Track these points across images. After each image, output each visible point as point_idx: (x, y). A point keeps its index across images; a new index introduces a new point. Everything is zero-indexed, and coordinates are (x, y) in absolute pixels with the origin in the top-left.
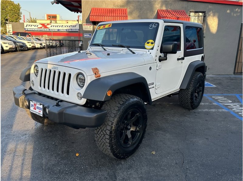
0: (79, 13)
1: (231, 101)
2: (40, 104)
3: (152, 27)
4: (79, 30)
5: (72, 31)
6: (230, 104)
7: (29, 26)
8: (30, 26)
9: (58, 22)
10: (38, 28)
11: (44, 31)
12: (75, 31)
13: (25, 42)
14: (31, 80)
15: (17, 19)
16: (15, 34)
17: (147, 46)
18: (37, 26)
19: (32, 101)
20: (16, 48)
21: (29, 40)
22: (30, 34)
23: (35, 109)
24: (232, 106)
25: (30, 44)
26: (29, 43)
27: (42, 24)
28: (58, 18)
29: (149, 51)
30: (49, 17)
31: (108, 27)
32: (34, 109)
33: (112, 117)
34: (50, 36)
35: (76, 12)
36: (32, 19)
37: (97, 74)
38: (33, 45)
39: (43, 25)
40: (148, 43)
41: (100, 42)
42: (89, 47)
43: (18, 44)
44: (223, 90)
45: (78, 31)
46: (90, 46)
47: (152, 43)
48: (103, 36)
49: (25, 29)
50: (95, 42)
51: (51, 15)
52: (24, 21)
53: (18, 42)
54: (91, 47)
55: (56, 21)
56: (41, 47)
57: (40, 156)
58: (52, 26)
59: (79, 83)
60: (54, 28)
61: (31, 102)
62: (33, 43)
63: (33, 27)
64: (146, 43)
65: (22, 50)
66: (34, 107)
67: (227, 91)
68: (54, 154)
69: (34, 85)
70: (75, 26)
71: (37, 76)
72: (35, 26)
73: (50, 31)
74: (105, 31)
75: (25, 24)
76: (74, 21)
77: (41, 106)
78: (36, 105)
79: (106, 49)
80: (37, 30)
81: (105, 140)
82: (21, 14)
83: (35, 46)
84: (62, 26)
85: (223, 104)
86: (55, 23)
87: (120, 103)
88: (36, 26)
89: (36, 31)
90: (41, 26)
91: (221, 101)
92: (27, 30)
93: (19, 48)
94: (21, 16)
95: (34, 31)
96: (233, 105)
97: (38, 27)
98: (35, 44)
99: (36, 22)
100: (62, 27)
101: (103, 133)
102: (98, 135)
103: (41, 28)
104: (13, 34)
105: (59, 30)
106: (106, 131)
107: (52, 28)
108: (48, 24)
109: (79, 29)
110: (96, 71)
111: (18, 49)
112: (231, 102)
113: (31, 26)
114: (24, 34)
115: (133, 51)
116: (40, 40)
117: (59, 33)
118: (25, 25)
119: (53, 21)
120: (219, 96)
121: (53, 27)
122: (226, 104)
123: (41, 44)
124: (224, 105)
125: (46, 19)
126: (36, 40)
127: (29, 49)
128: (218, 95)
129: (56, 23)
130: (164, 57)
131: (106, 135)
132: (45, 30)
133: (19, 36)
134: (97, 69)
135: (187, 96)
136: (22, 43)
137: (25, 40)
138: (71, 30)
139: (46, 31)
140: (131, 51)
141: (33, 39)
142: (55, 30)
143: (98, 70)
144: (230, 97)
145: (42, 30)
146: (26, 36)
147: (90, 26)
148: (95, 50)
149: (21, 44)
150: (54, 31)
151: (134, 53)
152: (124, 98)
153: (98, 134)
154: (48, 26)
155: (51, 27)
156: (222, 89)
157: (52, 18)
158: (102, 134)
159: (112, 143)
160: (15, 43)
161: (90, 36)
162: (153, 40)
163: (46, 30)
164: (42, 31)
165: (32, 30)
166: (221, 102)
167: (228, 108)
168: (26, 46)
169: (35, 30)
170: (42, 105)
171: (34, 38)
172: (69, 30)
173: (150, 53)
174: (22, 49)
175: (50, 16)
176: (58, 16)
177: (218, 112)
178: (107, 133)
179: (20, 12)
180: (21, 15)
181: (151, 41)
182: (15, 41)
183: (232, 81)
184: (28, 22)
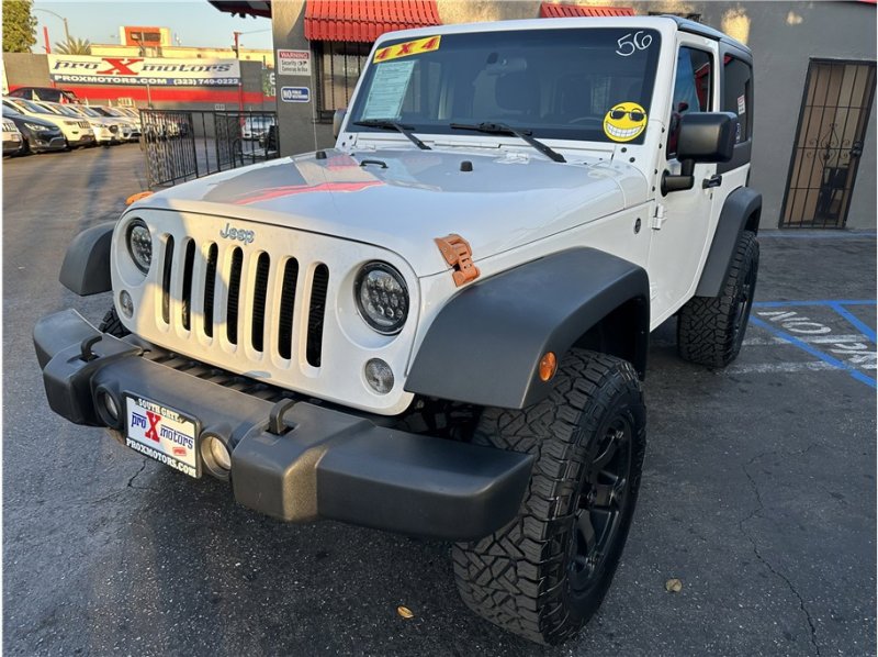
0: (247, 15)
1: (826, 325)
2: (181, 416)
3: (627, 49)
4: (240, 80)
5: (216, 85)
6: (831, 341)
7: (67, 65)
8: (71, 65)
9: (165, 53)
10: (98, 72)
11: (121, 84)
12: (225, 86)
13: (58, 121)
14: (116, 290)
15: (21, 41)
16: (16, 93)
17: (611, 126)
18: (95, 67)
19: (136, 399)
20: (26, 142)
21: (70, 115)
22: (70, 95)
23: (156, 438)
24: (840, 345)
25: (76, 128)
26: (69, 123)
27: (111, 61)
28: (165, 41)
29: (624, 150)
30: (135, 36)
31: (425, 50)
32: (148, 435)
33: (546, 476)
34: (143, 101)
35: (238, 15)
36: (73, 42)
37: (462, 265)
38: (85, 132)
39: (115, 62)
40: (618, 115)
41: (391, 113)
42: (343, 136)
43: (32, 128)
44: (779, 286)
45: (237, 85)
46: (348, 130)
47: (636, 117)
48: (402, 90)
49: (52, 76)
50: (371, 114)
51: (141, 29)
52: (48, 50)
53: (31, 123)
54: (354, 134)
55: (160, 48)
56: (113, 138)
57: (189, 645)
58: (149, 68)
59: (370, 308)
60: (155, 74)
61: (130, 402)
62: (83, 125)
63: (80, 70)
64: (608, 117)
65: (48, 151)
66: (149, 426)
67: (791, 288)
68: (252, 626)
69: (131, 310)
70: (228, 65)
71: (145, 271)
72: (87, 67)
73: (141, 84)
74: (410, 65)
75: (52, 60)
76: (222, 50)
77: (189, 429)
78: (158, 418)
79: (426, 144)
80: (94, 79)
81: (515, 585)
82: (36, 24)
83: (94, 136)
84: (183, 66)
85: (808, 340)
86: (155, 55)
87: (572, 402)
88: (92, 66)
89: (91, 83)
90: (109, 66)
91: (794, 327)
92: (61, 81)
93: (34, 143)
94: (36, 32)
95: (83, 83)
96: (844, 343)
97: (100, 68)
98: (92, 127)
99: (88, 53)
100: (181, 70)
101: (503, 553)
102: (474, 558)
103: (109, 72)
104: (9, 95)
105: (170, 81)
106: (520, 542)
107: (147, 74)
108: (133, 61)
109: (239, 76)
110: (456, 253)
111: (32, 146)
112: (829, 330)
113: (74, 66)
114: (50, 94)
115: (557, 151)
116: (107, 114)
117: (173, 92)
118: (52, 64)
119: (149, 50)
120: (779, 309)
121: (150, 70)
122: (818, 341)
123: (113, 129)
124: (812, 343)
125: (124, 42)
126: (95, 116)
127: (71, 147)
128: (771, 305)
129: (160, 55)
130: (683, 174)
131: (519, 564)
132: (124, 81)
133: (33, 102)
134: (459, 241)
135: (713, 321)
136: (46, 127)
137: (55, 114)
138: (213, 82)
139: (126, 84)
140: (547, 151)
141: (85, 110)
142: (159, 81)
143: (467, 245)
144: (814, 310)
145: (114, 80)
146: (57, 101)
147: (302, 60)
148: (378, 148)
149: (43, 128)
150: (156, 85)
151: (559, 158)
152: (584, 377)
153: (479, 556)
154: (132, 67)
155: (145, 68)
156: (772, 282)
157: (146, 39)
158: (497, 558)
159: (548, 595)
160: (20, 123)
161: (305, 97)
162: (641, 105)
163: (127, 81)
164: (112, 83)
165: (77, 79)
166: (797, 331)
167: (834, 355)
168: (61, 134)
169: (89, 79)
170: (190, 421)
171: (87, 106)
172: (207, 82)
173: (632, 160)
174: (48, 145)
175: (139, 34)
176: (163, 32)
177: (812, 374)
178: (528, 556)
179: (32, 15)
180: (35, 28)
181: (630, 107)
182: (20, 117)
183: (786, 252)
184: (62, 53)
